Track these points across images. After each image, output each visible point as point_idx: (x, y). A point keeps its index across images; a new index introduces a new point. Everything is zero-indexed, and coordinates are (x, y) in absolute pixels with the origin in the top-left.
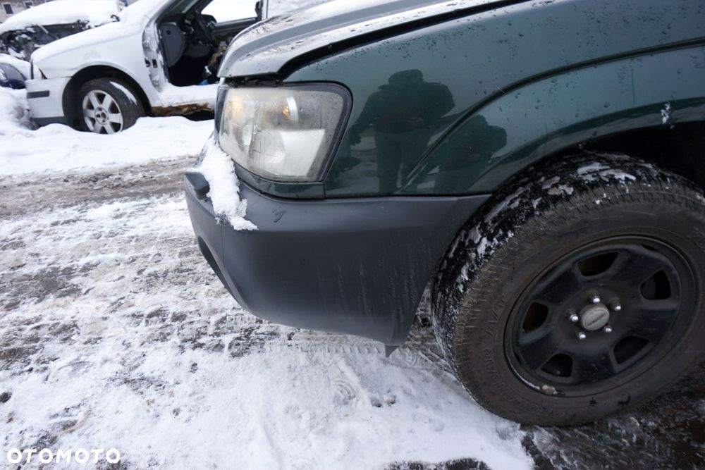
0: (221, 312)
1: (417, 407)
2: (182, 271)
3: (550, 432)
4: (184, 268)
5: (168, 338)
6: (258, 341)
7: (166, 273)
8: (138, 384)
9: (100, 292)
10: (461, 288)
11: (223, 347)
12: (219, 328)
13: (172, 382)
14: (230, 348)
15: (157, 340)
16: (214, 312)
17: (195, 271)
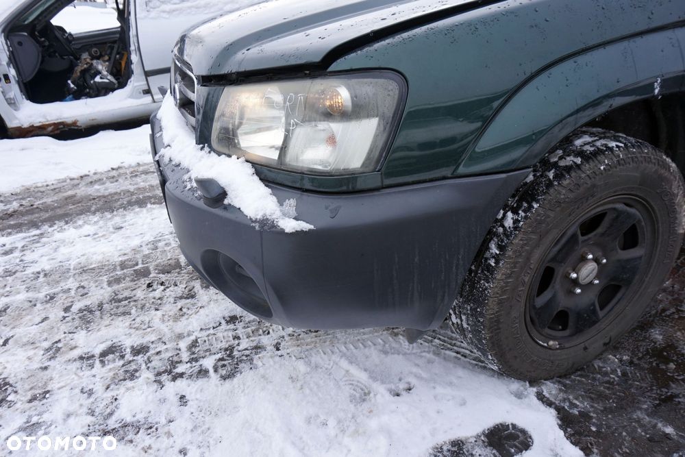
0: (189, 335)
1: (434, 388)
2: (120, 301)
3: (554, 383)
4: (120, 297)
5: (137, 374)
6: (244, 358)
7: (100, 306)
8: (121, 432)
9: (25, 340)
10: (492, 262)
11: (206, 372)
12: (194, 353)
13: (163, 421)
14: (216, 371)
15: (125, 380)
16: (180, 337)
17: (135, 298)
